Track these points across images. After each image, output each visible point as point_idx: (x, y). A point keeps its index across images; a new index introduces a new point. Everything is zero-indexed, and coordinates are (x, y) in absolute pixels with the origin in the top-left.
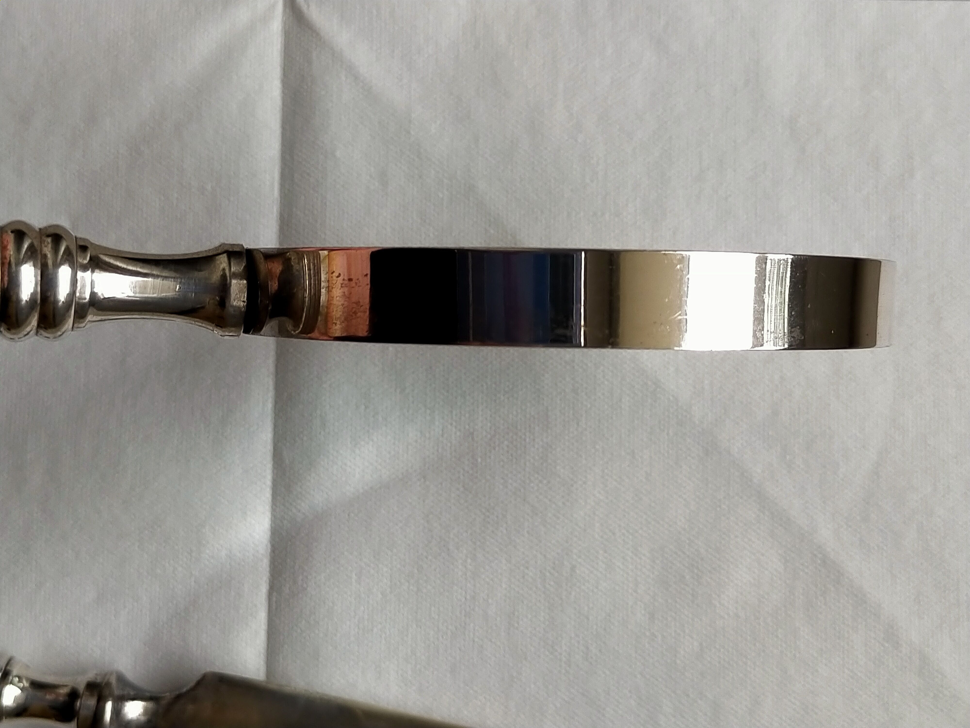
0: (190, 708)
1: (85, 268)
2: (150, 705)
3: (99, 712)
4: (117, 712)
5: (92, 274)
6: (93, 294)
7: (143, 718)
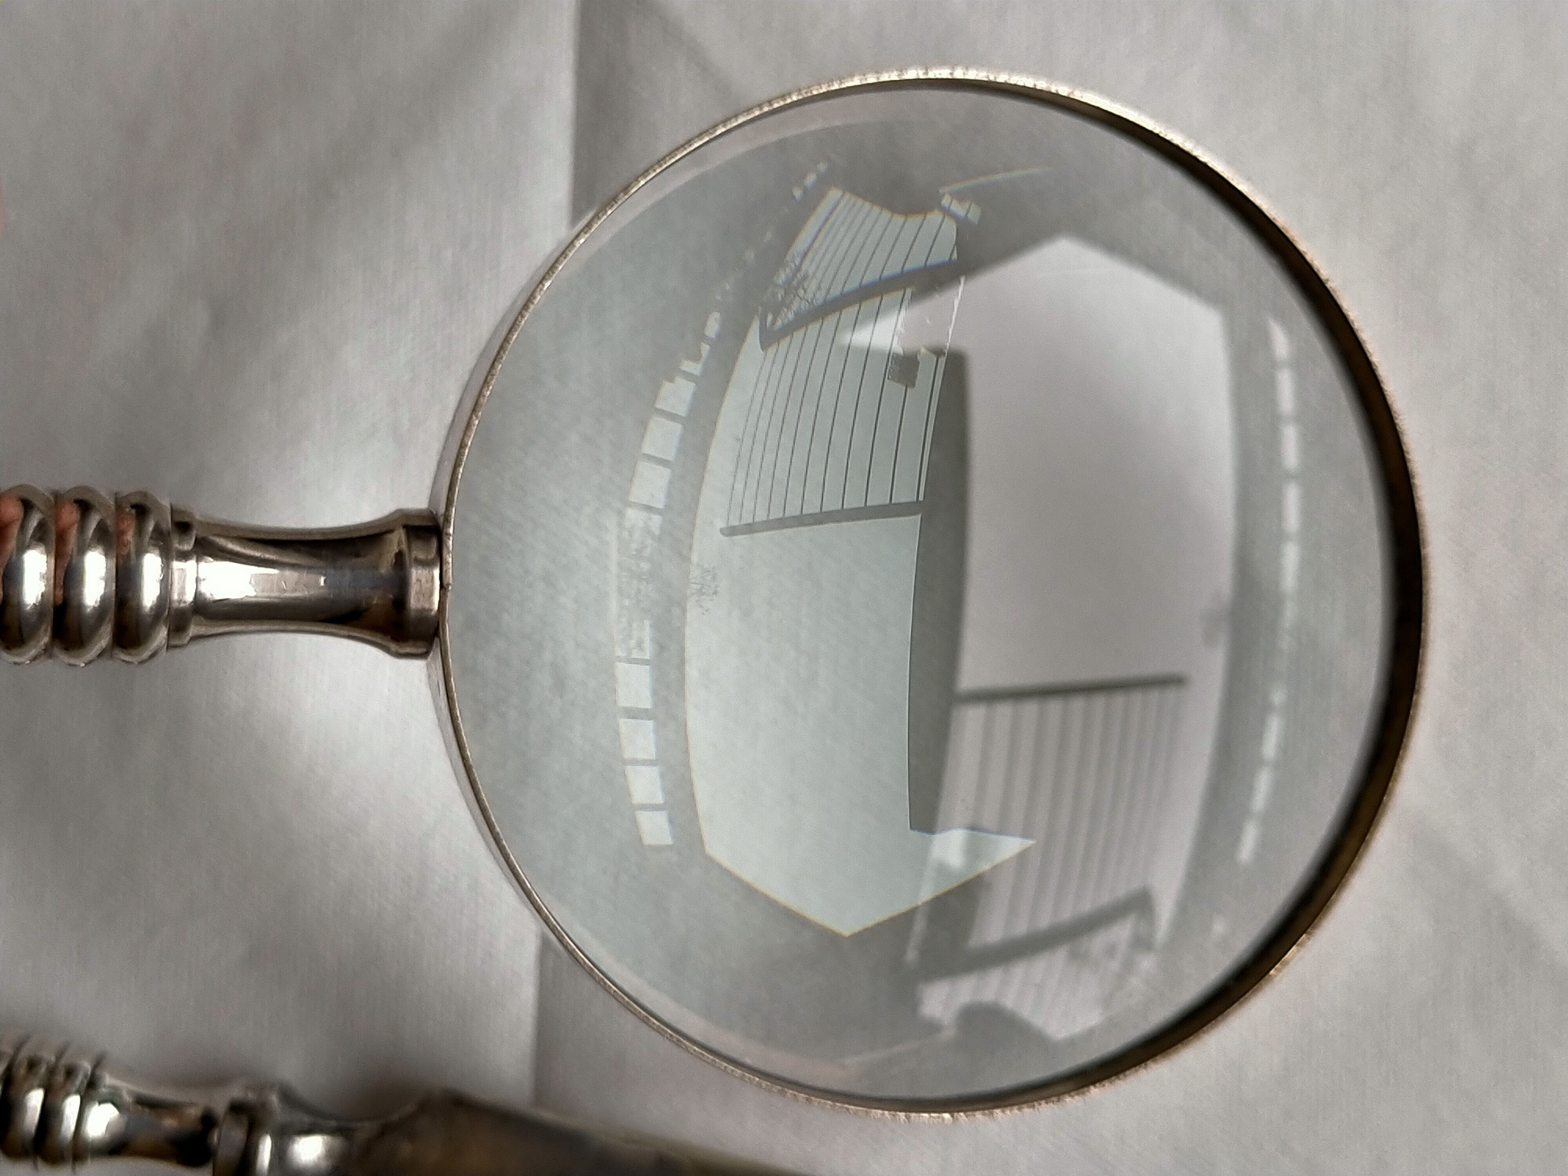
0: (405, 1149)
1: (184, 556)
2: (337, 1142)
3: (249, 1154)
4: (280, 1154)
5: (198, 565)
6: (198, 595)
7: (324, 1164)
